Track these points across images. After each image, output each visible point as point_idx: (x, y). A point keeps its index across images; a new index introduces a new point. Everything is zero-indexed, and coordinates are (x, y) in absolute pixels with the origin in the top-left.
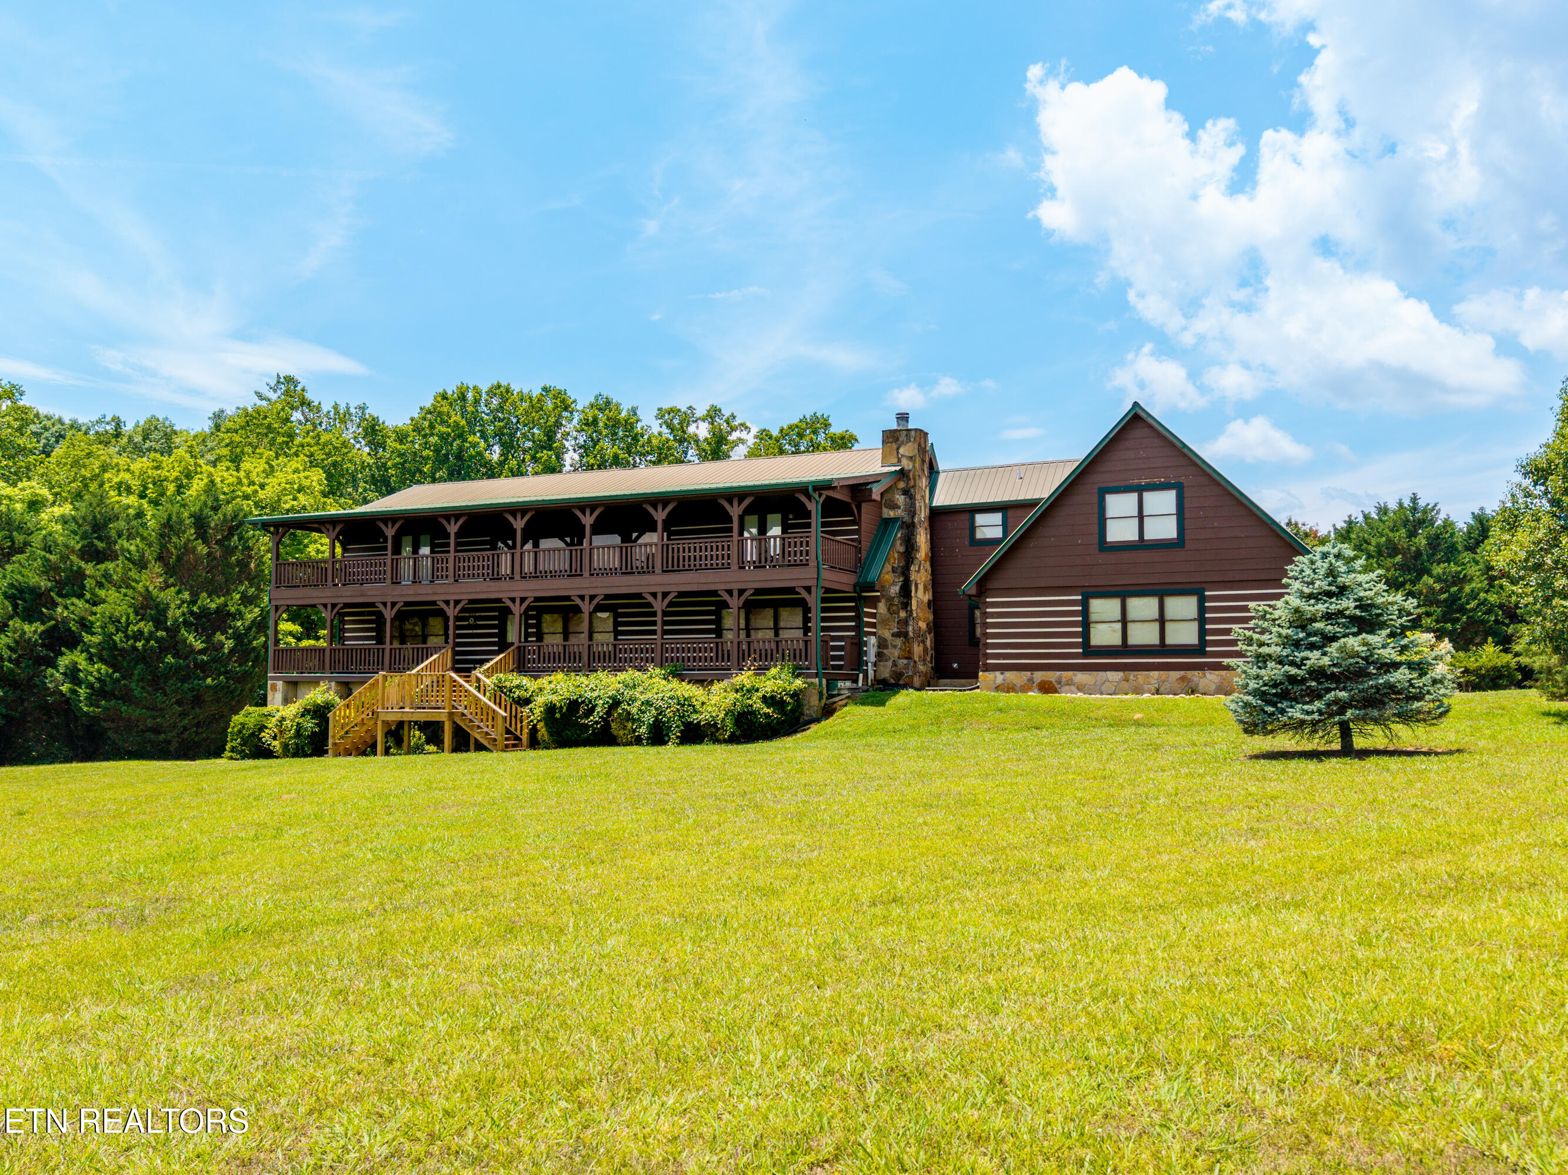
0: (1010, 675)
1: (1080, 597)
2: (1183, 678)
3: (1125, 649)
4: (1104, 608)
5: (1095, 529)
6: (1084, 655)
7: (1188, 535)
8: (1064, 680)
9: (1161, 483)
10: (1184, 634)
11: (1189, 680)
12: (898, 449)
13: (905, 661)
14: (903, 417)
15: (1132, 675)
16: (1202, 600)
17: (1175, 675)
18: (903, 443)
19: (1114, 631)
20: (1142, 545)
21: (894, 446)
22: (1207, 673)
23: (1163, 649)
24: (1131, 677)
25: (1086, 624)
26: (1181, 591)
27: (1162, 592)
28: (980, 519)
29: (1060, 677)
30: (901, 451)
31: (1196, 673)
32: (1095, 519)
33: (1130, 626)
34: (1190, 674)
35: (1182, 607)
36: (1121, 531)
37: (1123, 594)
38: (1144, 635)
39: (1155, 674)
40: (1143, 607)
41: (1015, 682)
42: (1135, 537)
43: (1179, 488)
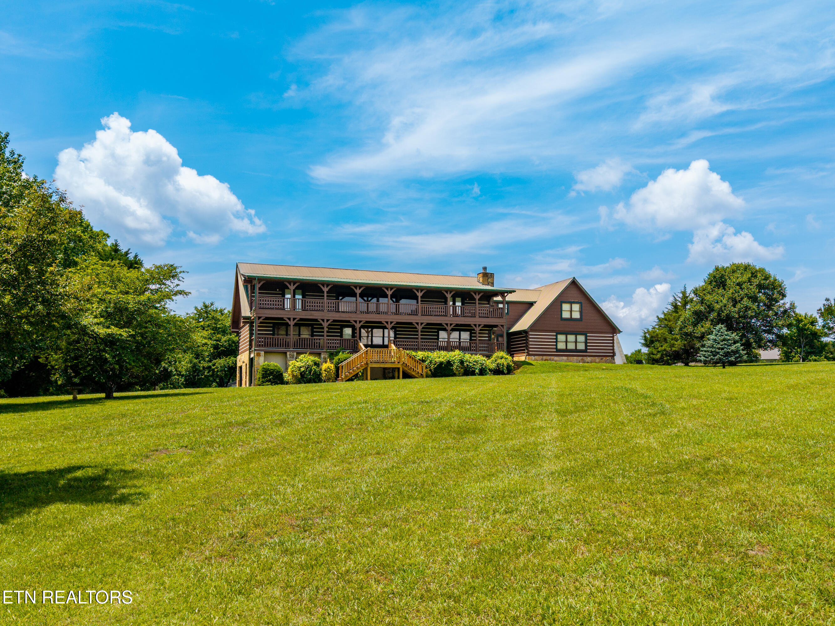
0: (536, 357)
1: (555, 334)
2: (582, 359)
3: (566, 350)
4: (561, 338)
5: (560, 314)
6: (556, 352)
7: (583, 318)
8: (551, 359)
9: (576, 302)
10: (581, 346)
11: (584, 359)
12: (488, 279)
15: (568, 358)
16: (586, 337)
17: (580, 358)
19: (564, 345)
20: (571, 319)
21: (486, 278)
22: (587, 357)
23: (576, 350)
25: (556, 342)
26: (581, 334)
27: (576, 334)
31: (585, 357)
32: (559, 311)
33: (568, 343)
35: (581, 338)
36: (566, 315)
37: (566, 334)
38: (571, 346)
39: (575, 358)
40: (571, 338)
41: (538, 359)
42: (569, 317)
43: (580, 303)
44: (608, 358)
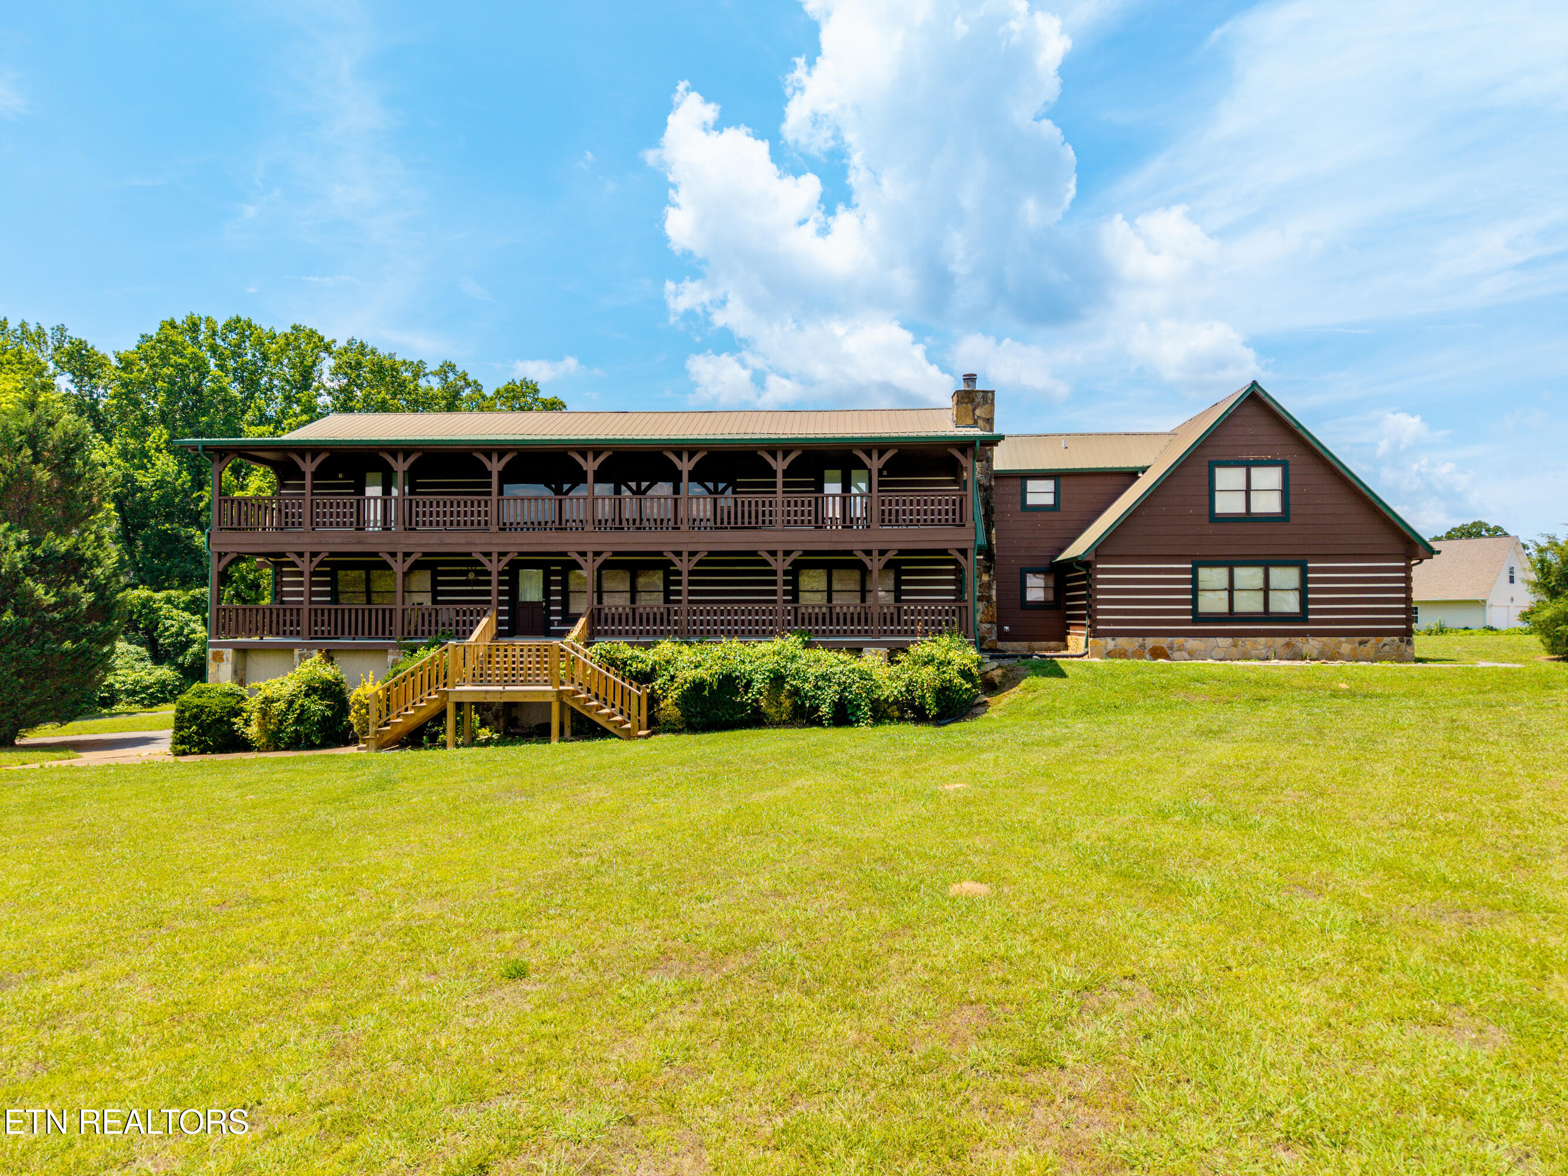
0: (1122, 642)
1: (1190, 566)
2: (1288, 644)
3: (1231, 616)
4: (1212, 577)
5: (1206, 500)
6: (1194, 622)
7: (1293, 510)
8: (1175, 646)
9: (1268, 460)
10: (1287, 603)
11: (1294, 646)
12: (974, 410)
13: (988, 626)
14: (970, 378)
15: (1240, 641)
16: (1304, 572)
17: (1281, 641)
18: (979, 404)
19: (1221, 599)
20: (1248, 518)
21: (970, 407)
22: (1310, 639)
23: (1267, 616)
24: (1240, 643)
25: (1195, 591)
26: (1284, 562)
27: (1266, 563)
28: (1032, 485)
29: (1172, 643)
30: (978, 412)
31: (1300, 639)
32: (1205, 490)
33: (1236, 594)
34: (1294, 640)
35: (1285, 577)
36: (1228, 503)
37: (1231, 563)
38: (1248, 603)
39: (1262, 640)
40: (1249, 577)
41: (1126, 648)
42: (1242, 509)
43: (1284, 465)
44: (1386, 640)
